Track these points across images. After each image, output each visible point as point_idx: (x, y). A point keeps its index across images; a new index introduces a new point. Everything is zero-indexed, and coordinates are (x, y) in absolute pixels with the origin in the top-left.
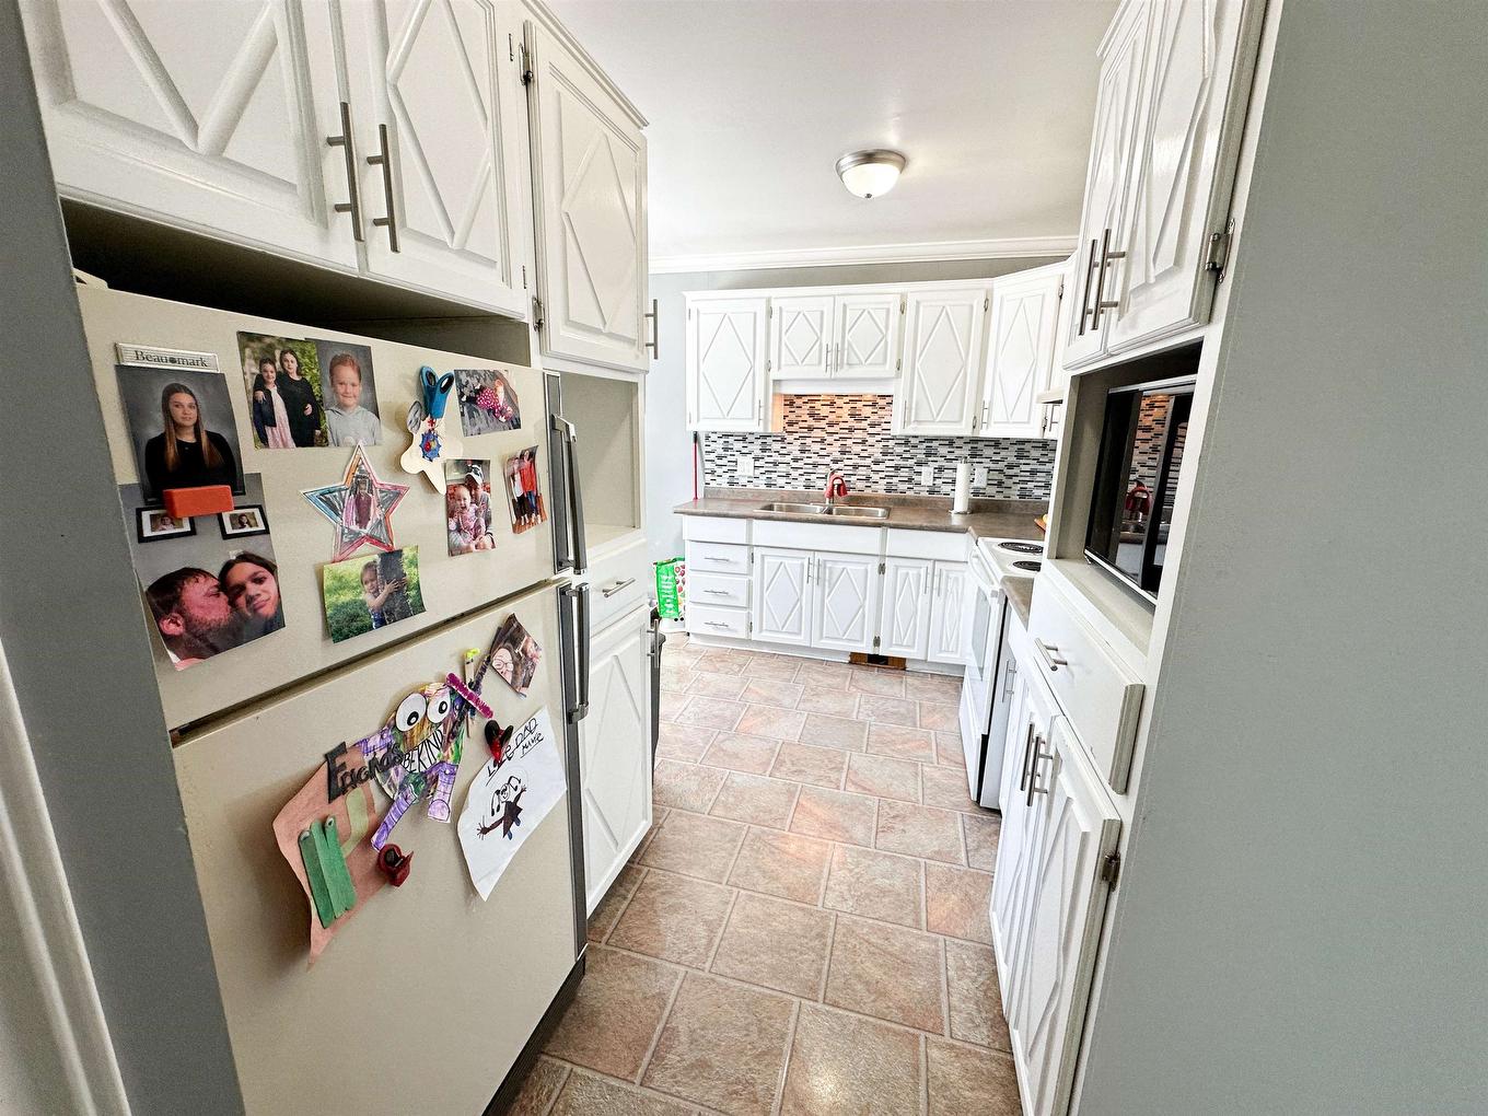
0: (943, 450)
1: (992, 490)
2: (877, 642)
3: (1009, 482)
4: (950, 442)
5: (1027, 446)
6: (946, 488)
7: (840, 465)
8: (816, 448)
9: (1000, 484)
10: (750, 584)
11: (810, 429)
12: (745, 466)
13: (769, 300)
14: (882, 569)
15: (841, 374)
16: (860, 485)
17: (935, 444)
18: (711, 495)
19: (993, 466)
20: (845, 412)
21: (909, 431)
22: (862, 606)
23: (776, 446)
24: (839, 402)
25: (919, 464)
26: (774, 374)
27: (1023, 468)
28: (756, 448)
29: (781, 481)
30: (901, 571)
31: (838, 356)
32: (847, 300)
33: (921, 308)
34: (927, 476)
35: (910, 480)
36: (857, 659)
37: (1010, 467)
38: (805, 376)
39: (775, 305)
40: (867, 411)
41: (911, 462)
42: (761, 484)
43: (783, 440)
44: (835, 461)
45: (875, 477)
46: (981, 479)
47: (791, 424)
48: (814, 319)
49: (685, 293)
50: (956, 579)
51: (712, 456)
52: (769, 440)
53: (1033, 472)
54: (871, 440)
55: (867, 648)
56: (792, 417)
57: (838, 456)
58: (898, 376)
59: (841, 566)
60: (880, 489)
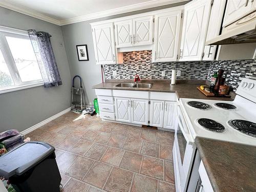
0: (168, 66)
1: (182, 77)
2: (149, 122)
3: (187, 75)
4: (170, 63)
5: (194, 63)
6: (169, 77)
7: (139, 72)
8: (132, 67)
9: (185, 75)
10: (114, 106)
11: (130, 62)
12: (115, 73)
13: (113, 23)
14: (149, 103)
15: (136, 45)
16: (145, 77)
17: (165, 64)
18: (107, 81)
19: (182, 70)
20: (139, 57)
21: (157, 61)
22: (144, 113)
23: (122, 67)
24: (138, 54)
25: (161, 70)
26: (117, 47)
27: (192, 70)
28: (117, 68)
29: (124, 77)
30: (155, 104)
31: (134, 39)
32: (136, 20)
33: (160, 20)
34: (163, 74)
35: (158, 75)
36: (143, 126)
37: (188, 70)
38: (126, 47)
39: (115, 24)
40: (146, 56)
41: (159, 70)
42: (119, 77)
43: (124, 66)
44: (138, 71)
45: (149, 75)
46: (179, 74)
47: (125, 61)
48: (127, 27)
49: (90, 24)
50: (172, 106)
51: (106, 71)
52: (120, 66)
53: (195, 71)
54: (147, 64)
55: (146, 124)
56: (125, 59)
57: (138, 69)
58: (153, 44)
59: (138, 102)
60: (150, 78)
